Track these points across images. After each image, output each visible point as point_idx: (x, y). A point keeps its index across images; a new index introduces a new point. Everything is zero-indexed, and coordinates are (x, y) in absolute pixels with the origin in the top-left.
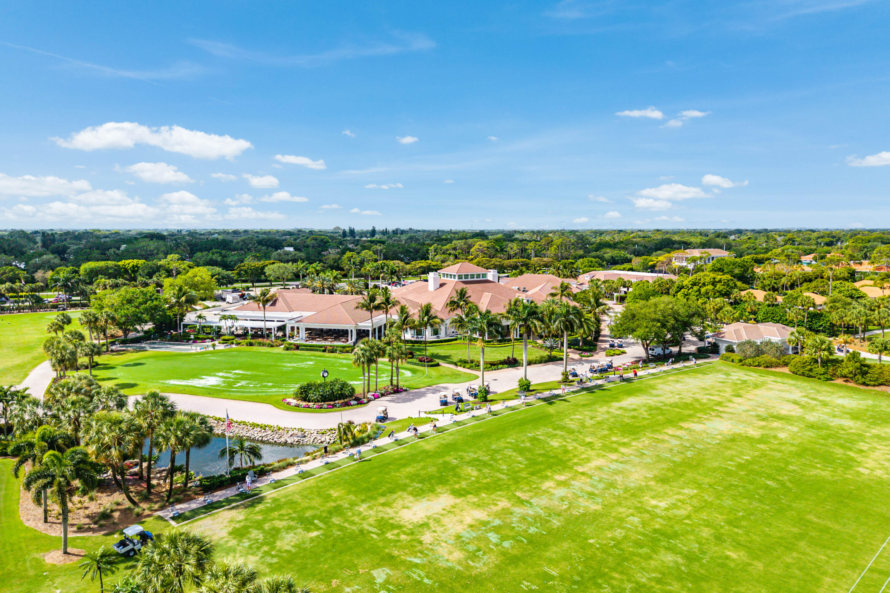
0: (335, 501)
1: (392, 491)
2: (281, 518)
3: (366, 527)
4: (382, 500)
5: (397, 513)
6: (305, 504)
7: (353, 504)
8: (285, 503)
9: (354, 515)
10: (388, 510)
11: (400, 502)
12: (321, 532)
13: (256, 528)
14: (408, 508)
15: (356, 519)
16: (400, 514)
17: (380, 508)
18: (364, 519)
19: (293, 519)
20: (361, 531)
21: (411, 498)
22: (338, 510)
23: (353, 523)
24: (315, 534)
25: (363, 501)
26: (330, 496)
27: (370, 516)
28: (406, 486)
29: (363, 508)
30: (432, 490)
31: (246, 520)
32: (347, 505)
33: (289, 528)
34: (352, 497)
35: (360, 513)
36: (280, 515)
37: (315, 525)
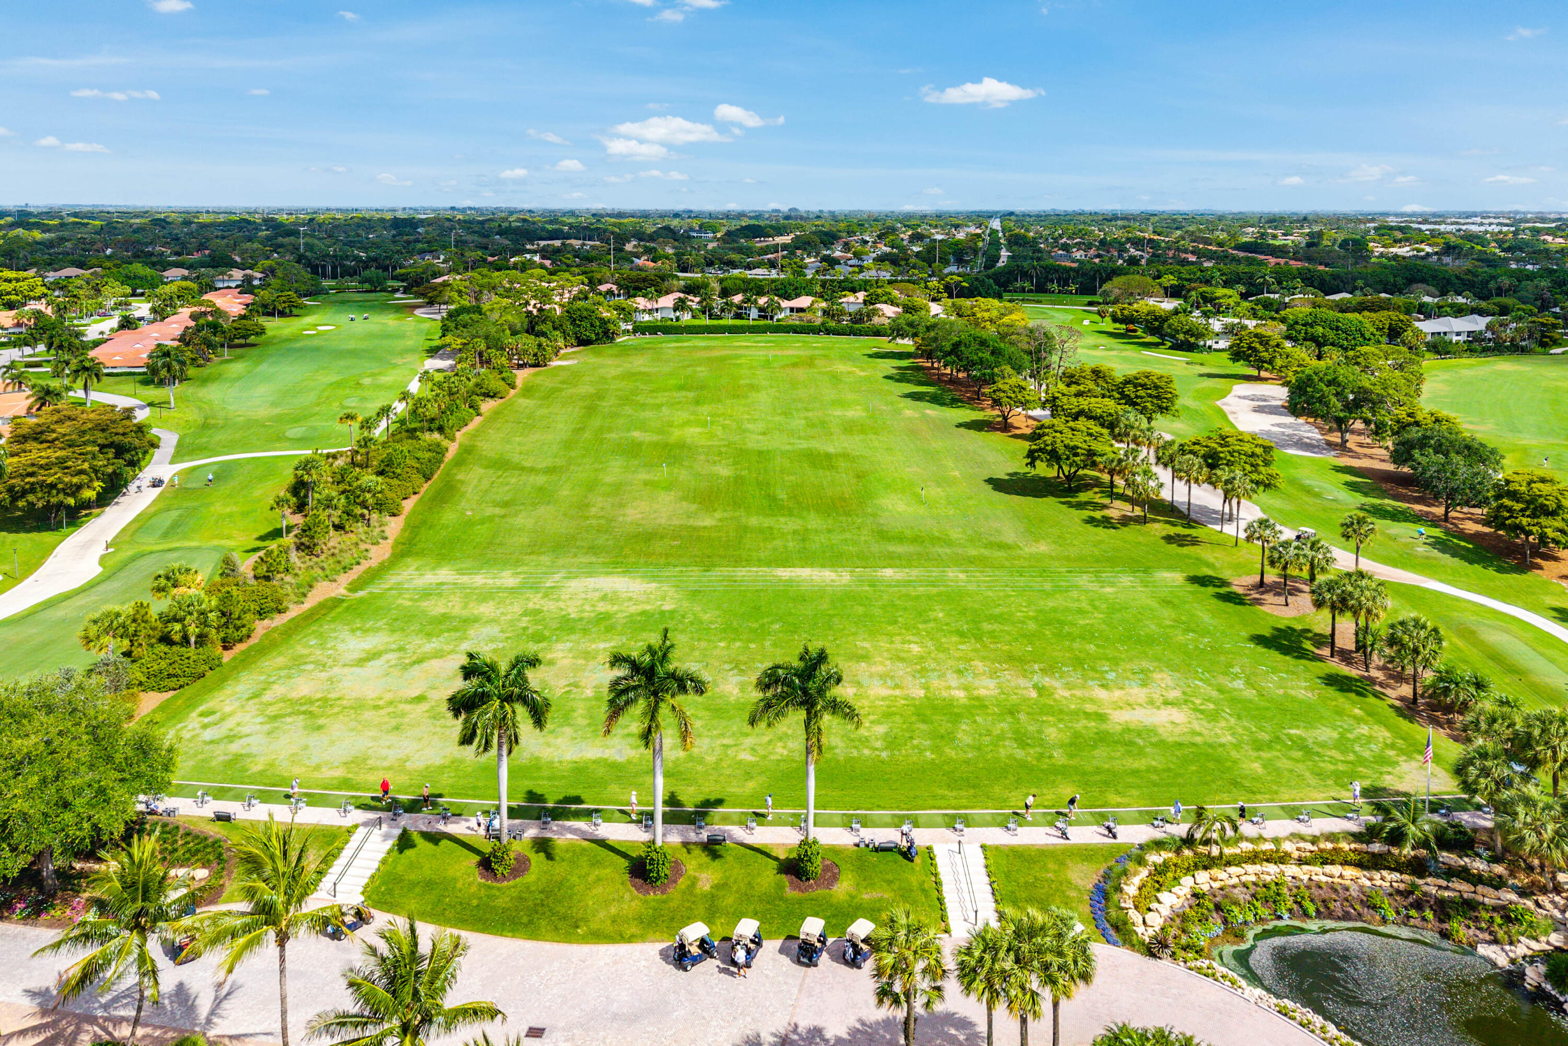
0: (1259, 758)
1: (1180, 745)
2: (1333, 761)
3: (1233, 721)
4: (1198, 740)
5: (1190, 723)
6: (1300, 768)
7: (1237, 746)
8: (1328, 777)
9: (1241, 735)
10: (1197, 728)
11: (1177, 730)
12: (1286, 731)
13: (1366, 760)
14: (1173, 723)
15: (1240, 731)
16: (1186, 720)
17: (1205, 732)
18: (1231, 728)
19: (1318, 754)
20: (1239, 718)
21: (1161, 730)
22: (1259, 746)
23: (1245, 728)
24: (1293, 732)
25: (1222, 745)
26: (1265, 767)
27: (1222, 729)
28: (1155, 745)
29: (1227, 738)
30: (1128, 730)
31: (1381, 773)
32: (1246, 747)
33: (1323, 745)
34: (1234, 754)
35: (1233, 734)
36: (1335, 764)
37: (1291, 740)
